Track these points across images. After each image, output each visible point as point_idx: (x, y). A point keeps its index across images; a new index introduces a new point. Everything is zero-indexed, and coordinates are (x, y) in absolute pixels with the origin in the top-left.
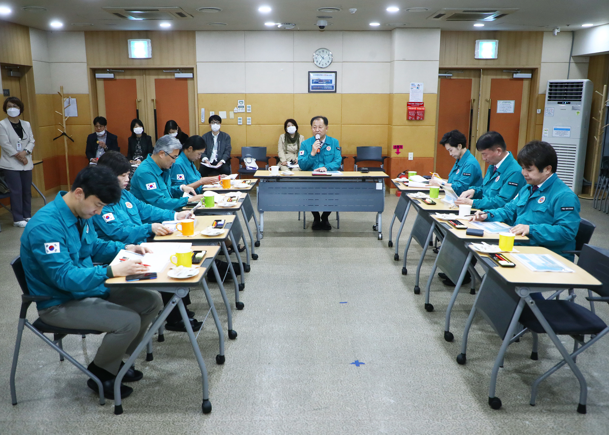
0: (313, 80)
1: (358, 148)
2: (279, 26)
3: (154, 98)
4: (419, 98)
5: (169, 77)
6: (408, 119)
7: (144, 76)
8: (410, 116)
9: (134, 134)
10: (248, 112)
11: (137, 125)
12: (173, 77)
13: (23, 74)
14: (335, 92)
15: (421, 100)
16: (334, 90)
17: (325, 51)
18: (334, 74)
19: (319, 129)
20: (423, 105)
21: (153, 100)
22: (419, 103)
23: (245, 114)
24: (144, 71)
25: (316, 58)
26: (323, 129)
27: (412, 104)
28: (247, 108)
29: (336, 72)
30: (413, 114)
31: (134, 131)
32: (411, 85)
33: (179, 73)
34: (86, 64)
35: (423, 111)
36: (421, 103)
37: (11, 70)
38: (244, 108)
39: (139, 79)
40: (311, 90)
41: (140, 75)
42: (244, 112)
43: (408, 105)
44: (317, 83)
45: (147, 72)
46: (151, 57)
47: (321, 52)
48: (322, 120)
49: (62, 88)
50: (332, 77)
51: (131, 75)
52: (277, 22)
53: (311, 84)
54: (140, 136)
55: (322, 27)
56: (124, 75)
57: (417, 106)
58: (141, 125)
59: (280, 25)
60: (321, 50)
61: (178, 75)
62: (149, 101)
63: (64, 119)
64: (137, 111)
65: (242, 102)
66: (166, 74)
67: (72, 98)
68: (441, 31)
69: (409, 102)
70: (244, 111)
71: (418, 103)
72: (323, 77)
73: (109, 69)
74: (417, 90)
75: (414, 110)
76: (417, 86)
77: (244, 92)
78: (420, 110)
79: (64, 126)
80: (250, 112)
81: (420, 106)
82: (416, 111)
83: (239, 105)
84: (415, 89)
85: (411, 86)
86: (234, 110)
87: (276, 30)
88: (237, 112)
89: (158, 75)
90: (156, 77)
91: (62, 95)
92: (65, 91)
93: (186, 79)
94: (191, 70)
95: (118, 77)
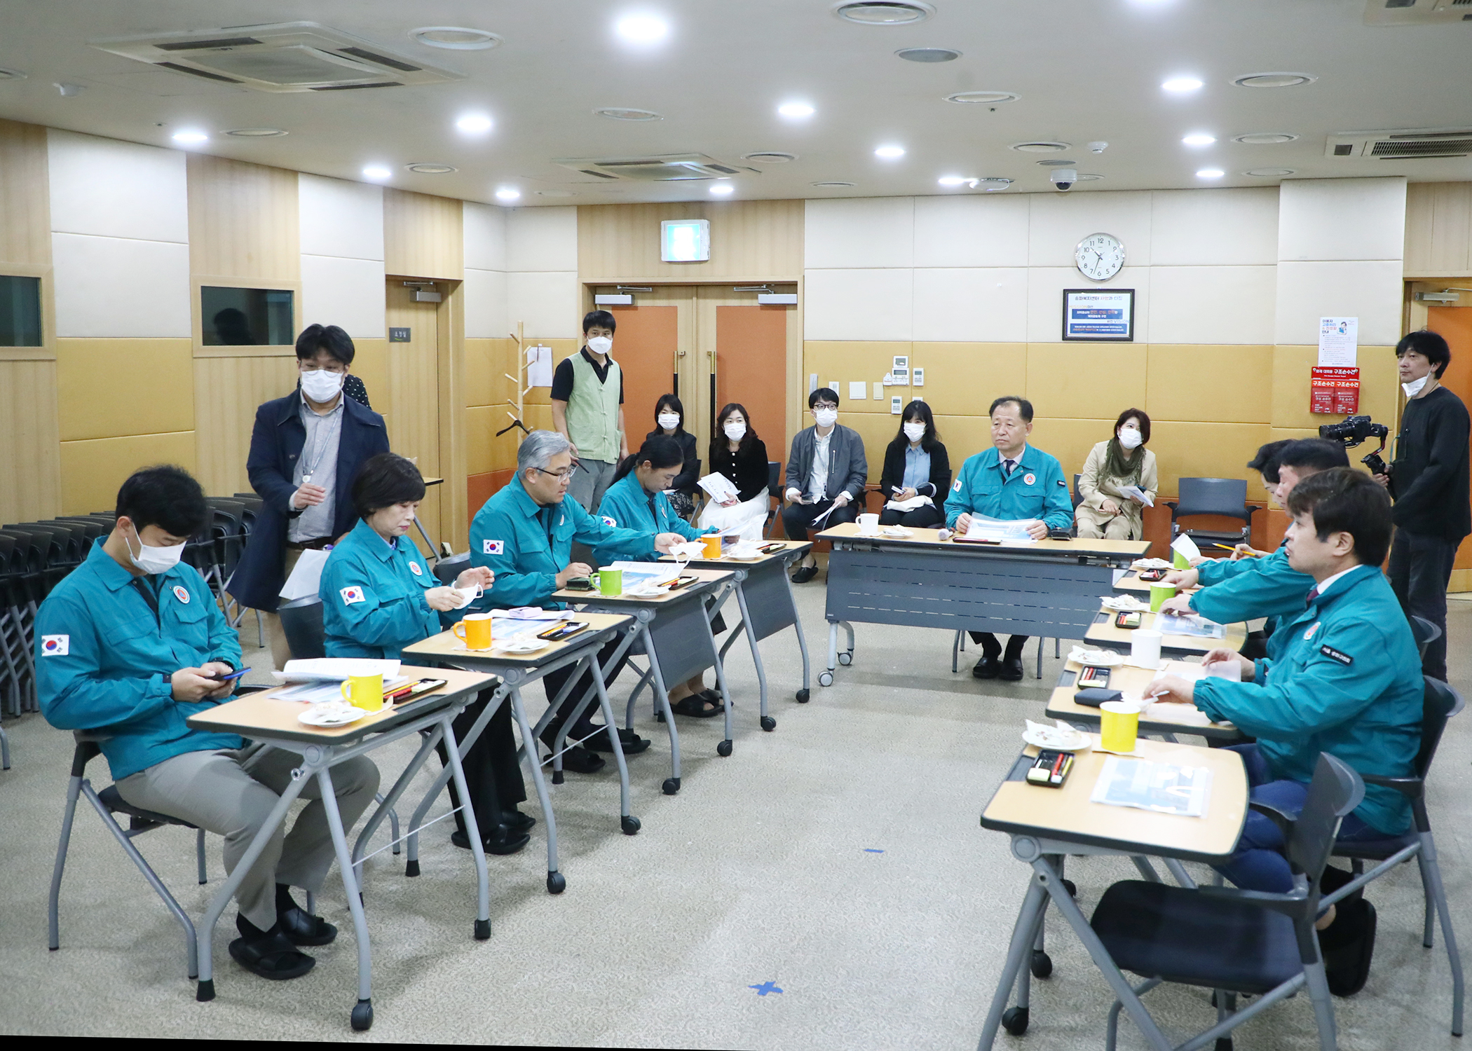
0: (1074, 311)
1: (1182, 481)
2: (972, 186)
3: (713, 348)
4: (1348, 359)
5: (746, 302)
6: (1312, 410)
7: (695, 299)
8: (1318, 402)
9: (660, 429)
10: (915, 384)
11: (667, 408)
12: (755, 303)
13: (444, 297)
14: (1131, 339)
15: (1351, 363)
16: (1127, 335)
17: (1106, 239)
18: (1128, 296)
19: (1007, 429)
20: (1357, 376)
21: (709, 354)
22: (1347, 369)
23: (908, 389)
24: (695, 289)
25: (1084, 257)
26: (1016, 428)
27: (1326, 371)
28: (915, 376)
29: (1132, 291)
30: (1327, 399)
31: (660, 421)
32: (1322, 324)
33: (767, 292)
34: (575, 275)
35: (1357, 390)
36: (1350, 369)
37: (419, 289)
38: (907, 376)
39: (683, 306)
40: (1069, 334)
41: (687, 298)
42: (906, 386)
43: (1314, 375)
44: (1085, 317)
45: (701, 290)
46: (706, 258)
47: (1096, 241)
48: (1016, 408)
49: (521, 326)
50: (1123, 302)
51: (669, 297)
52: (968, 176)
53: (1071, 321)
54: (672, 433)
55: (1063, 186)
56: (654, 298)
57: (1341, 378)
58: (678, 408)
59: (974, 182)
60: (1095, 239)
61: (765, 298)
62: (703, 355)
63: (520, 392)
64: (676, 377)
65: (904, 361)
66: (741, 296)
67: (544, 346)
68: (1408, 184)
69: (1317, 368)
70: (907, 382)
71: (1343, 369)
72: (1103, 302)
73: (623, 285)
74: (1341, 335)
75: (1330, 387)
76: (1339, 326)
77: (908, 337)
78: (1346, 389)
79: (520, 406)
80: (921, 384)
81: (1349, 376)
82: (1335, 389)
83: (896, 367)
84: (1334, 333)
85: (1322, 327)
86: (885, 379)
87: (966, 194)
88: (890, 384)
89: (724, 297)
90: (720, 302)
91: (520, 340)
92: (528, 333)
93: (783, 307)
94: (791, 287)
95: (640, 303)
